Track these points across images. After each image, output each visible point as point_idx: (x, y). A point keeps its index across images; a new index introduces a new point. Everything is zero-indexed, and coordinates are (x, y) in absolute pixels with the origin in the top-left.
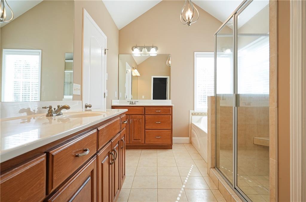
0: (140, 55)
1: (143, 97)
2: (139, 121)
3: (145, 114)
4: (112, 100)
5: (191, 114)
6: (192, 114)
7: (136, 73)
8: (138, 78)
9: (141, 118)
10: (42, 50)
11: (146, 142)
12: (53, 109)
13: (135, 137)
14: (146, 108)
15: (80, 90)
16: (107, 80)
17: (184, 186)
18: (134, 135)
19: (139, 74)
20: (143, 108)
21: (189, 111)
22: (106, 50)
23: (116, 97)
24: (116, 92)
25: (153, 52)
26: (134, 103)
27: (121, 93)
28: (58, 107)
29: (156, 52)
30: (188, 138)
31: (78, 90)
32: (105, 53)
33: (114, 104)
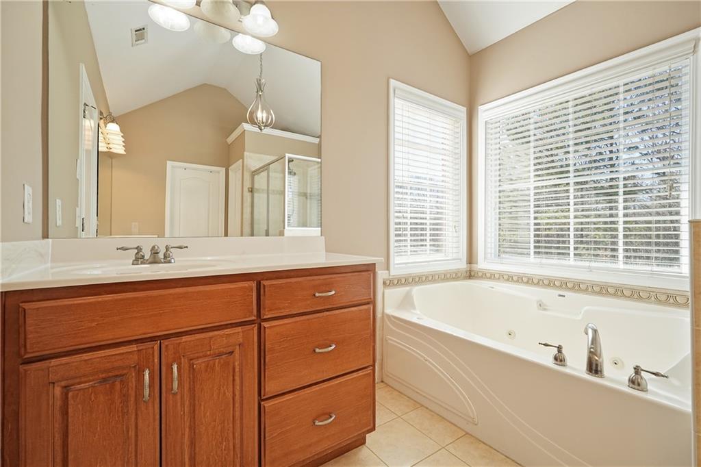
2: (227, 363)
3: (259, 316)
5: (380, 283)
6: (384, 283)
9: (239, 344)
14: (266, 283)
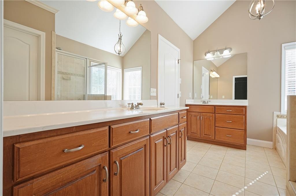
0: (213, 59)
1: (223, 97)
2: (209, 119)
3: (215, 112)
4: (185, 100)
5: (275, 115)
6: (278, 116)
7: (214, 75)
8: (218, 79)
9: (212, 116)
10: (142, 66)
11: (216, 138)
12: (134, 105)
13: (205, 132)
14: (216, 107)
15: (156, 92)
16: (180, 84)
17: (246, 188)
18: (204, 131)
19: (219, 75)
20: (213, 107)
21: (273, 112)
22: (179, 60)
23: (190, 97)
24: (190, 93)
25: (227, 54)
26: (206, 103)
27: (196, 94)
28: (138, 103)
29: (230, 53)
30: (271, 143)
31: (154, 92)
32: (178, 62)
33: (187, 103)
